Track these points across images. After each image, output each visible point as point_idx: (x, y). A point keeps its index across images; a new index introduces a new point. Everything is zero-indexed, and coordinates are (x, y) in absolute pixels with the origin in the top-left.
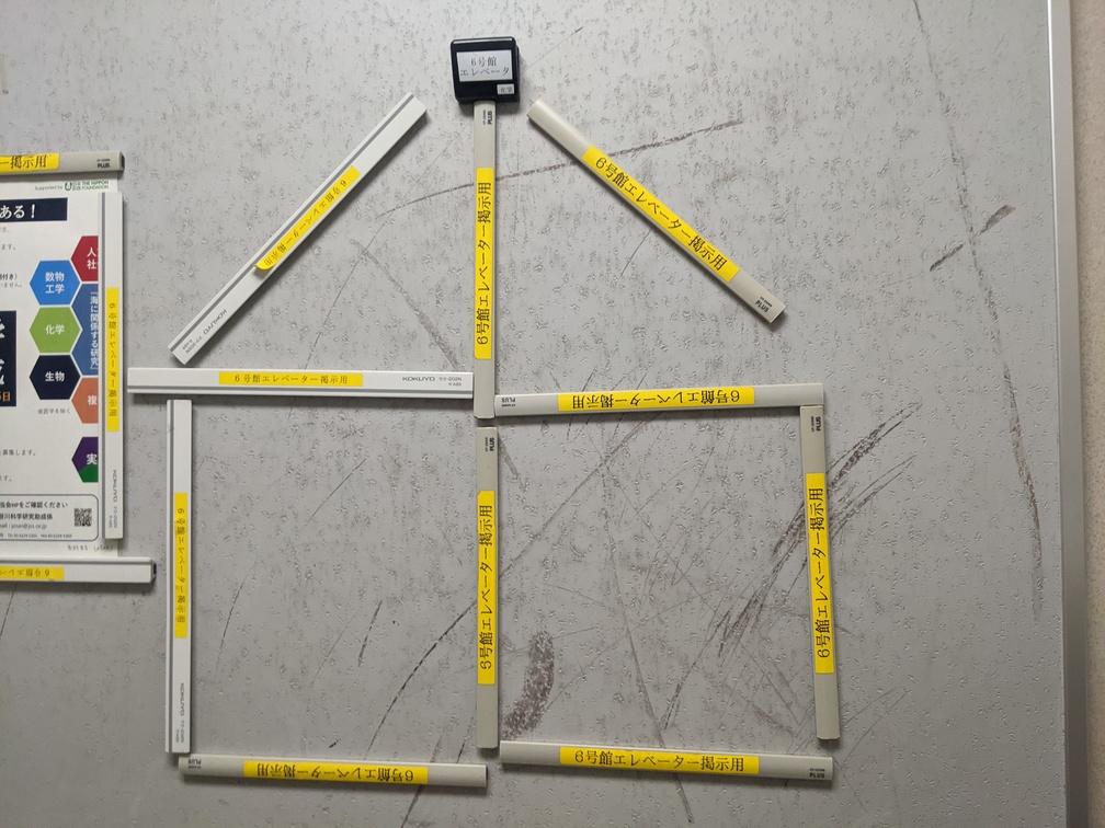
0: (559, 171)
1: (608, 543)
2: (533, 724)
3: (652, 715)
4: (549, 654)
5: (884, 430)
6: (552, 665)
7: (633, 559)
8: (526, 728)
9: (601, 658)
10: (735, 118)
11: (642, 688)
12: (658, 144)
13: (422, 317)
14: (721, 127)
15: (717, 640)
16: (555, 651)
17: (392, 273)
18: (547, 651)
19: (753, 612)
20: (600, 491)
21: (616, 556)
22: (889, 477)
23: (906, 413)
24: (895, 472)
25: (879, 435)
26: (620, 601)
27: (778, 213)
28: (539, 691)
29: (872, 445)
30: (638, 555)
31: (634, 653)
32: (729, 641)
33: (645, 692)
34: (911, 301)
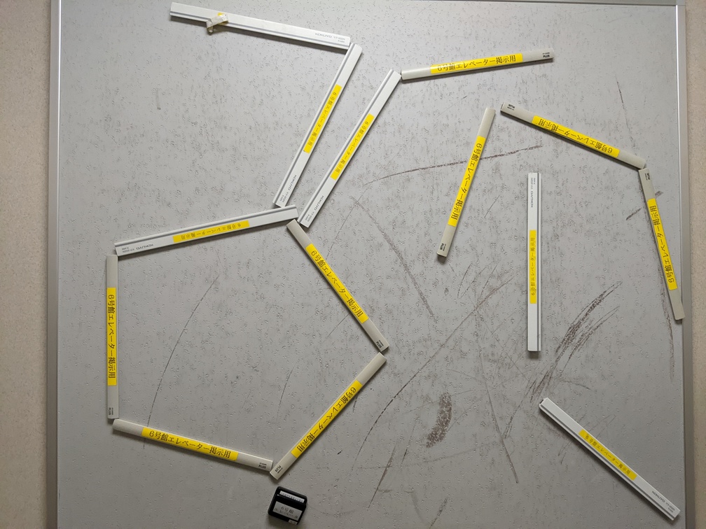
0: (454, 166)
1: (478, 348)
2: (441, 438)
3: (499, 431)
4: (449, 404)
5: (606, 294)
6: (451, 409)
7: (490, 357)
8: (438, 440)
9: (474, 405)
10: (539, 145)
11: (494, 419)
12: (503, 155)
13: (385, 236)
14: (532, 148)
15: (529, 395)
16: (452, 402)
17: (371, 213)
18: (448, 402)
19: (546, 380)
20: (474, 323)
21: (482, 356)
22: (608, 316)
23: (615, 286)
24: (611, 314)
25: (604, 296)
26: (484, 377)
27: (558, 190)
28: (444, 422)
29: (600, 301)
30: (493, 354)
31: (490, 402)
32: (535, 395)
33: (496, 421)
34: (618, 234)
